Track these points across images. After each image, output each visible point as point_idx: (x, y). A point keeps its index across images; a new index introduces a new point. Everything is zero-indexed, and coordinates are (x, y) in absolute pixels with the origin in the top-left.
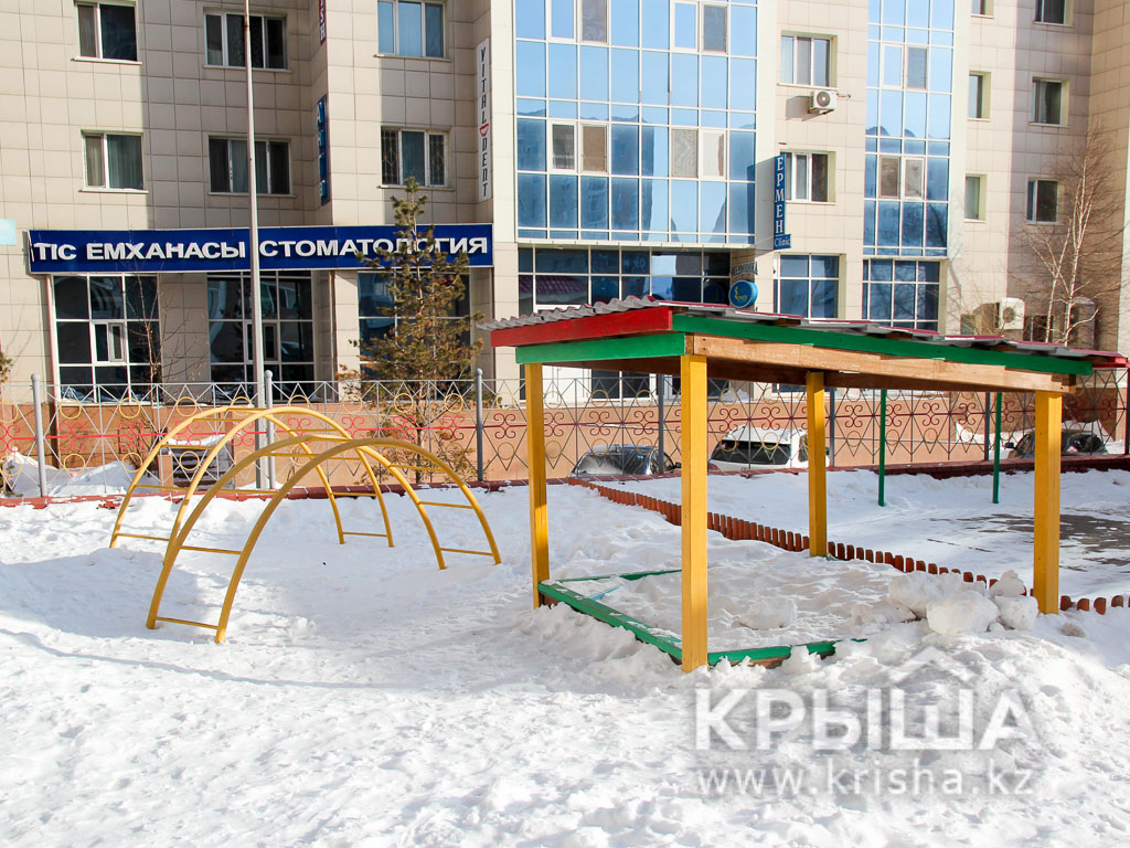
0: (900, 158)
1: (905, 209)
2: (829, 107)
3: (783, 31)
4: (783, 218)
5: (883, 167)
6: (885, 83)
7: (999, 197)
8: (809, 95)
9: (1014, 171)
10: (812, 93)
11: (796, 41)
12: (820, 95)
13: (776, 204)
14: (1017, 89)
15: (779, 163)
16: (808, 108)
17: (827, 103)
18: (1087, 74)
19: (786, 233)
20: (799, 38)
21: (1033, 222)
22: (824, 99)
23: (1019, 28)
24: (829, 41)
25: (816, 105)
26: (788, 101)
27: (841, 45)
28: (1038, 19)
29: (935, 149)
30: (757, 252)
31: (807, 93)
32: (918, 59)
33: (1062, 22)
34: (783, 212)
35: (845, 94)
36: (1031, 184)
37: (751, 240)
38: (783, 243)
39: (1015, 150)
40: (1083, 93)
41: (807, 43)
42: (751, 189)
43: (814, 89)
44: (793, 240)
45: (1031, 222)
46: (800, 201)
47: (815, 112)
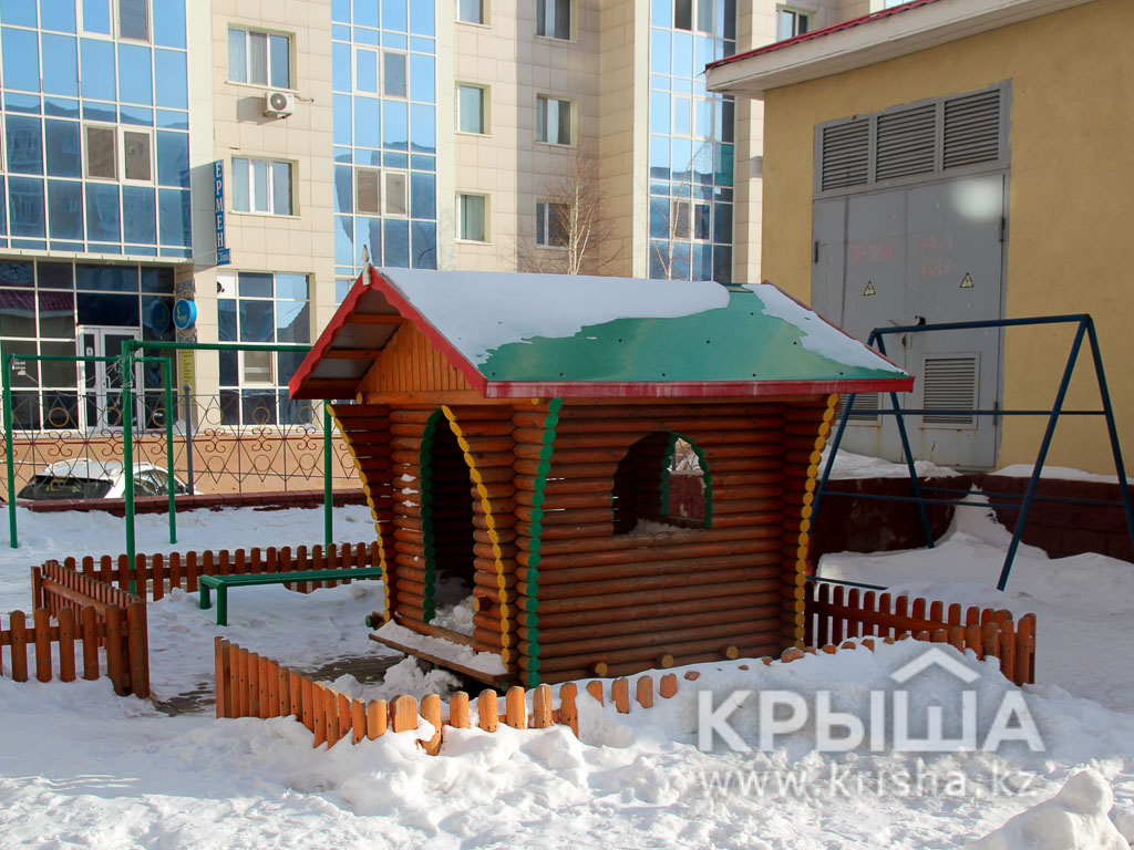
0: (380, 171)
1: (386, 226)
2: (286, 110)
3: (229, 24)
4: (222, 230)
5: (360, 180)
6: (358, 89)
7: (504, 217)
8: (262, 96)
9: (520, 192)
10: (266, 94)
11: (248, 37)
12: (274, 98)
13: (216, 215)
14: (520, 105)
15: (218, 169)
16: (263, 111)
17: (283, 105)
18: (596, 94)
19: (227, 247)
20: (251, 33)
21: (546, 246)
22: (279, 101)
23: (520, 40)
24: (289, 38)
25: (270, 108)
26: (238, 102)
27: (300, 43)
28: (542, 32)
29: (418, 163)
30: (195, 268)
31: (260, 94)
32: (395, 65)
33: (568, 39)
34: (222, 224)
35: (308, 98)
36: (540, 207)
37: (188, 254)
38: (224, 258)
39: (521, 170)
40: (593, 114)
41: (261, 39)
42: (186, 196)
43: (270, 90)
44: (232, 254)
45: (542, 246)
46: (259, 213)
47: (272, 116)
